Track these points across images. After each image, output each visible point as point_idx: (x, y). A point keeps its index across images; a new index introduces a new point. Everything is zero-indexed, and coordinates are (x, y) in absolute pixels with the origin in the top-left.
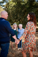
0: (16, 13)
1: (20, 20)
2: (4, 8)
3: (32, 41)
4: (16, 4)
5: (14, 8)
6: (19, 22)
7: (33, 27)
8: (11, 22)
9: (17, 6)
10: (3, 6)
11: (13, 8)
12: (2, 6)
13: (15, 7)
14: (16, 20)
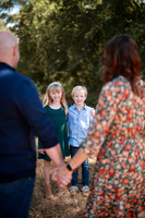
0: (61, 42)
1: (79, 74)
2: (11, 25)
3: (130, 171)
4: (61, 10)
5: (51, 23)
6: (72, 79)
7: (130, 103)
8: (42, 82)
9: (62, 17)
10: (11, 19)
11: (47, 23)
12: (5, 20)
13: (57, 22)
14: (63, 72)
